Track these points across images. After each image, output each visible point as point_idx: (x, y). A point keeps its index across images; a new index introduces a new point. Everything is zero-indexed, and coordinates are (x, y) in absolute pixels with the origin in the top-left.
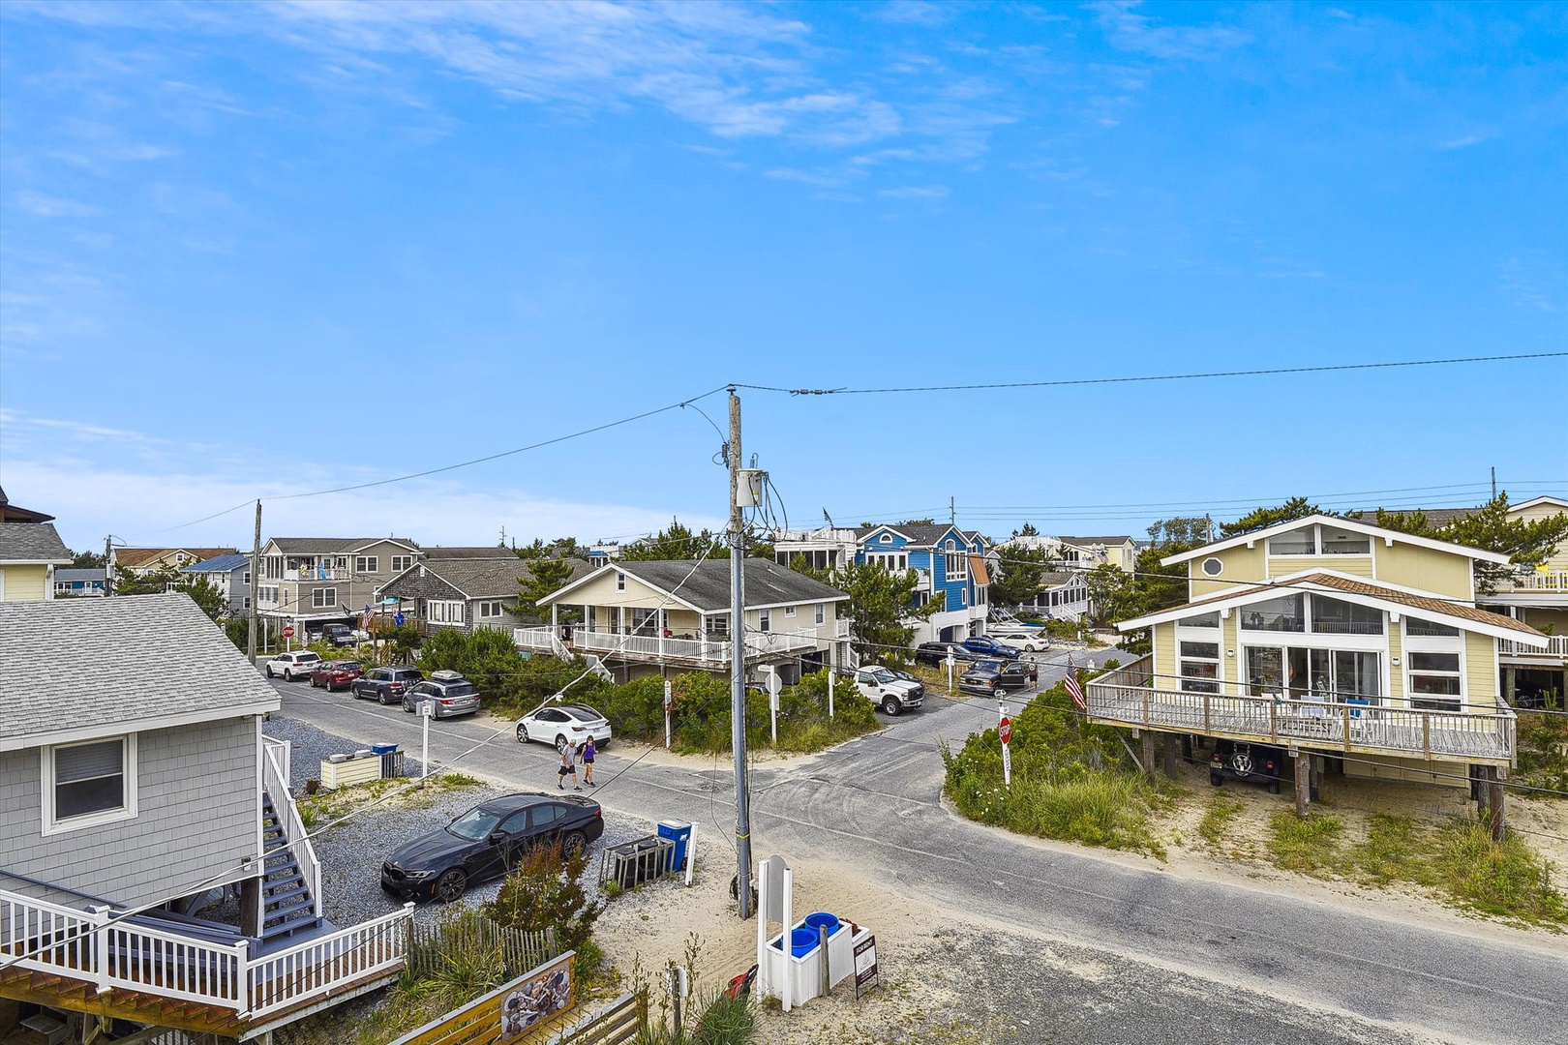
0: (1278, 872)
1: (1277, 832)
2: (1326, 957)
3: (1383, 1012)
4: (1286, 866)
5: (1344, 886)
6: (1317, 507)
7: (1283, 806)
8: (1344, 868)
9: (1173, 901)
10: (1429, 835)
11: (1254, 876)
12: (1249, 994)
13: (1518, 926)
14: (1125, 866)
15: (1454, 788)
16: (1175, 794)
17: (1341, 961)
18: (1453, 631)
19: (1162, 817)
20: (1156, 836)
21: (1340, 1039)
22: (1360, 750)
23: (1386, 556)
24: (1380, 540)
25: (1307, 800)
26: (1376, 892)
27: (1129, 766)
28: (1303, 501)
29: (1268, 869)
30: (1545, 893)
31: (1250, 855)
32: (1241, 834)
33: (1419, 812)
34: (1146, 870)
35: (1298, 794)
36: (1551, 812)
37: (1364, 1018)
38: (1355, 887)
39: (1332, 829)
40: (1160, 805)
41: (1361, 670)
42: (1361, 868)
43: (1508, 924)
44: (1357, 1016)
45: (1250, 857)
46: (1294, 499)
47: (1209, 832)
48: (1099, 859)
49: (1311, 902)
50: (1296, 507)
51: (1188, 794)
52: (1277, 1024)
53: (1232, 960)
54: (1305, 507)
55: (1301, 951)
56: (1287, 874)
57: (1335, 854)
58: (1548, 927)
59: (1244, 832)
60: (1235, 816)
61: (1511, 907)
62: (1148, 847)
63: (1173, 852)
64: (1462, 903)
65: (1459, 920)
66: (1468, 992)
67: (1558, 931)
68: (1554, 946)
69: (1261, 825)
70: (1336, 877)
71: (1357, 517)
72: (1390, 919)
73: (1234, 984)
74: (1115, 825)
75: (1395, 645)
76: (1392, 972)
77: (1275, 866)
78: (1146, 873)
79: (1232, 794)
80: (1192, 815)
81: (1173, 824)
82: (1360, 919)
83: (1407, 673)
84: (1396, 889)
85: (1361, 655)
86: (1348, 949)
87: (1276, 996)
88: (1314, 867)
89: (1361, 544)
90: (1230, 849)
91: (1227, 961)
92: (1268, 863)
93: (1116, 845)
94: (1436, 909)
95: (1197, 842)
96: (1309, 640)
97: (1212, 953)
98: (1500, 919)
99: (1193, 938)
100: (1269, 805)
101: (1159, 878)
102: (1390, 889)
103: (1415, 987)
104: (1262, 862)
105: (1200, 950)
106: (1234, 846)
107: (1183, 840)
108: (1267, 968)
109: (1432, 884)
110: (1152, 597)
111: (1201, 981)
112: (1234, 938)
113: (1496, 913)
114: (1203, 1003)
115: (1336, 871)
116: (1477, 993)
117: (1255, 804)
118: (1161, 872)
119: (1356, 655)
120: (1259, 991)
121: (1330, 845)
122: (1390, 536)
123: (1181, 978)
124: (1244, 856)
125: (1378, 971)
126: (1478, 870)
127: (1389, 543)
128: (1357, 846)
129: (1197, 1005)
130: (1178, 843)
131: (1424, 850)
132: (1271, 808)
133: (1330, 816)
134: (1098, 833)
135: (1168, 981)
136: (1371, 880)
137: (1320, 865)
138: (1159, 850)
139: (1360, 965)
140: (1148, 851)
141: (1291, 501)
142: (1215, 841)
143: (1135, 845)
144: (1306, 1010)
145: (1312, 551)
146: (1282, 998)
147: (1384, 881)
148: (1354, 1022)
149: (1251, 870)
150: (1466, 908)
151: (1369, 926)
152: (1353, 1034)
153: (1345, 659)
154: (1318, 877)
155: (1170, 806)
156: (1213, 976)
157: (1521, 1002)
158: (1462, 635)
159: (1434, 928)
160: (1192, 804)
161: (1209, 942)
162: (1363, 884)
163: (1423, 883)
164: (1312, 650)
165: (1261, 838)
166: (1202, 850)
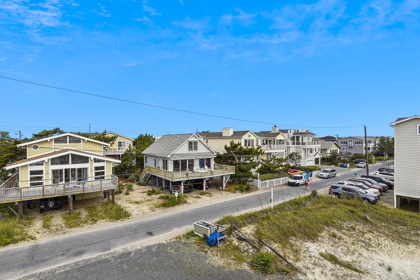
0: (71, 229)
1: (65, 219)
2: (92, 244)
3: (108, 249)
4: (72, 227)
5: (88, 226)
6: (63, 131)
7: (63, 213)
8: (86, 222)
9: (45, 249)
10: (100, 208)
11: (65, 233)
12: (79, 262)
13: (123, 220)
14: (22, 247)
15: (100, 197)
16: (30, 219)
17: (96, 243)
19: (29, 227)
20: (30, 233)
21: (104, 259)
22: (87, 192)
23: (85, 144)
24: (84, 140)
25: (72, 209)
26: (95, 225)
27: (12, 215)
28: (59, 129)
29: (68, 230)
30: (125, 212)
31: (61, 228)
32: (56, 224)
33: (96, 204)
34: (31, 245)
35: (69, 208)
36: (119, 197)
37: (106, 252)
38: (90, 226)
39: (79, 214)
40: (27, 224)
41: (83, 172)
42: (90, 221)
43: (121, 221)
44: (104, 253)
45: (61, 229)
46: (56, 128)
47: (46, 226)
48: (11, 249)
49: (82, 233)
50: (57, 130)
51: (34, 218)
52: (89, 264)
53: (70, 256)
54: (59, 130)
55: (86, 245)
56: (73, 229)
57: (82, 220)
58: (127, 218)
59: (57, 223)
60: (51, 219)
61: (121, 217)
62: (28, 238)
63: (37, 236)
64: (112, 220)
65: (113, 224)
66: (121, 237)
67: (129, 219)
68: (129, 222)
69: (60, 219)
70: (85, 225)
71: (79, 134)
72: (100, 229)
73: (74, 262)
74: (14, 235)
75: (91, 165)
76: (106, 240)
77: (69, 228)
78: (31, 246)
79: (48, 214)
80: (38, 224)
81: (34, 228)
82: (94, 232)
83: (94, 171)
84: (98, 222)
85: (83, 169)
86: (95, 240)
87: (85, 259)
88: (79, 225)
89: (78, 141)
90: (54, 229)
91: (69, 257)
92: (67, 228)
93: (15, 241)
94: (108, 223)
95: (44, 230)
96: (70, 166)
97: (64, 257)
98: (119, 220)
99: (56, 256)
100: (60, 213)
101: (37, 245)
102: (97, 223)
103: (112, 241)
104: (65, 228)
105: (60, 258)
106: (55, 227)
107: (39, 231)
108: (80, 253)
109: (105, 218)
110: (6, 158)
111: (65, 266)
112: (68, 251)
113: (118, 219)
114: (68, 271)
115: (84, 223)
116: (122, 236)
117: (56, 214)
118: (36, 243)
119: (82, 169)
120: (80, 260)
121: (80, 218)
122: (86, 139)
123: (59, 268)
124: (59, 229)
125: (103, 241)
126: (113, 212)
127: (86, 141)
128: (86, 216)
129: (67, 272)
130: (38, 233)
131: (100, 212)
132: (61, 214)
133: (77, 211)
134: (9, 240)
135: (56, 271)
136: (93, 222)
137: (80, 223)
138: (33, 237)
139: (100, 242)
140: (29, 239)
141: (55, 129)
142: (49, 228)
143: (23, 239)
144: (93, 258)
145: (66, 143)
146: (87, 258)
147: (95, 222)
148: (104, 254)
149: (63, 232)
150: (113, 221)
151: (97, 233)
152: (106, 257)
153: (80, 170)
154: (81, 227)
155: (30, 223)
156: (67, 263)
157: (129, 234)
158: (105, 161)
159: (109, 227)
160: (37, 220)
161: (61, 255)
162: (91, 224)
163: (104, 219)
164: (71, 169)
165: (62, 223)
166: (46, 232)
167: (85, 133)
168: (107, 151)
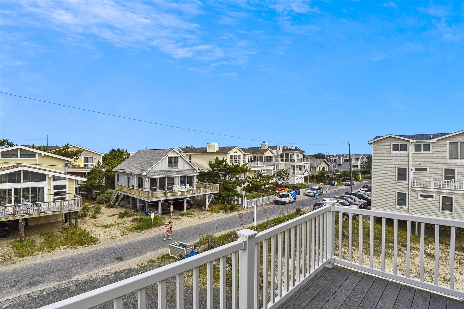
0: (22, 259)
1: (15, 248)
2: (49, 273)
3: (69, 278)
4: (23, 256)
5: (43, 254)
6: (12, 143)
7: (12, 240)
8: (41, 250)
10: (59, 234)
11: (14, 263)
12: (32, 293)
13: (87, 246)
15: (60, 221)
17: (53, 272)
18: (65, 179)
21: (63, 288)
22: (43, 215)
23: (41, 159)
24: (40, 154)
25: (24, 235)
26: (53, 252)
28: (7, 140)
29: (18, 259)
30: (91, 237)
31: (9, 257)
32: (2, 253)
33: (54, 229)
35: (20, 234)
36: (83, 221)
37: (66, 281)
38: (47, 253)
39: (33, 241)
41: (39, 193)
42: (46, 248)
43: (85, 247)
44: (64, 282)
45: (9, 258)
46: (3, 139)
49: (36, 262)
50: (4, 142)
52: (45, 295)
53: (21, 287)
54: (8, 142)
55: (41, 275)
56: (25, 258)
57: (37, 247)
58: (93, 244)
59: (3, 252)
61: (85, 243)
64: (74, 246)
65: (75, 250)
66: (84, 264)
67: (95, 244)
68: (96, 247)
69: (8, 248)
70: (40, 253)
71: (33, 147)
72: (60, 257)
73: (26, 293)
75: (49, 184)
76: (67, 268)
77: (19, 257)
82: (52, 260)
83: (52, 191)
84: (58, 249)
85: (39, 188)
86: (53, 268)
87: (40, 289)
88: (33, 253)
89: (33, 155)
91: (20, 288)
92: (17, 258)
94: (69, 250)
96: (22, 185)
97: (14, 289)
98: (83, 246)
99: (4, 288)
100: (7, 241)
102: (56, 250)
103: (73, 269)
104: (15, 258)
105: (8, 291)
106: (2, 257)
108: (34, 284)
109: (66, 245)
111: (14, 298)
112: (18, 282)
113: (82, 245)
114: (19, 303)
115: (39, 251)
116: (87, 263)
117: (2, 243)
119: (37, 188)
120: (34, 290)
121: (33, 246)
122: (43, 153)
123: (7, 301)
124: (7, 259)
125: (63, 269)
126: (76, 238)
127: (43, 155)
128: (42, 243)
129: (18, 304)
131: (60, 238)
132: (9, 242)
133: (31, 238)
135: (3, 304)
136: (50, 250)
137: (34, 252)
139: (58, 270)
141: (2, 140)
144: (50, 288)
145: (17, 157)
146: (43, 288)
147: (53, 249)
148: (64, 283)
149: (12, 262)
150: (75, 247)
151: (55, 261)
152: (65, 286)
153: (34, 190)
154: (35, 255)
156: (18, 295)
157: (95, 260)
158: (67, 179)
159: (71, 254)
161: (10, 287)
162: (48, 252)
163: (64, 245)
164: (23, 188)
165: (10, 252)
167: (42, 146)
168: (69, 168)
